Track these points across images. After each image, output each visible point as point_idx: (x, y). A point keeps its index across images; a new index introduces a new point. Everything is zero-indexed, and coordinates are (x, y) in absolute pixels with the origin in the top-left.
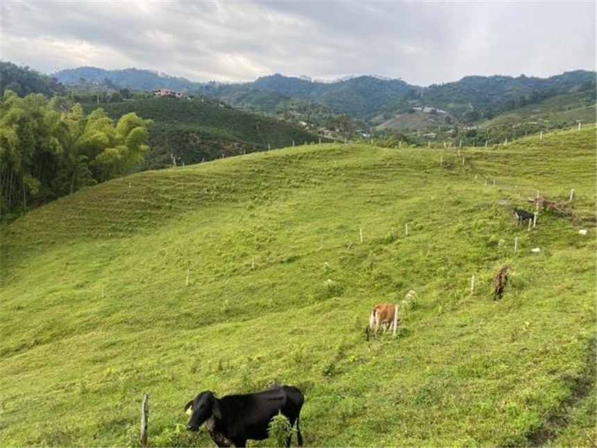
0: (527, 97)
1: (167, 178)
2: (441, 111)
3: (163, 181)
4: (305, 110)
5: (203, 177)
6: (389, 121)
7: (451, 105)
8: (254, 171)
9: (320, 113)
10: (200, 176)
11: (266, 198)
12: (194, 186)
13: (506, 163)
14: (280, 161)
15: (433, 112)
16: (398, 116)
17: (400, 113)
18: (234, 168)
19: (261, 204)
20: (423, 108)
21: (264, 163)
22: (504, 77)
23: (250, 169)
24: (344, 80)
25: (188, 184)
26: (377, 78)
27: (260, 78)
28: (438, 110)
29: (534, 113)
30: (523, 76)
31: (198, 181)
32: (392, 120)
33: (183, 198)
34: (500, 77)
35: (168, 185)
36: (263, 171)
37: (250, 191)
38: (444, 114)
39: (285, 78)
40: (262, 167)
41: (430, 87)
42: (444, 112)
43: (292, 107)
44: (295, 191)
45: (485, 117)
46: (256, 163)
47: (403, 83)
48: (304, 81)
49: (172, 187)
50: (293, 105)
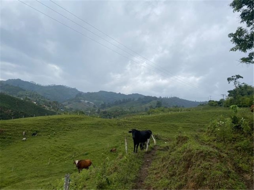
0: (122, 101)
1: (6, 125)
2: (91, 103)
3: (5, 127)
4: (33, 96)
5: (24, 125)
6: (70, 105)
7: (95, 101)
8: (45, 124)
9: (40, 98)
10: (22, 125)
11: (54, 134)
12: (20, 129)
13: (134, 125)
14: (56, 120)
15: (88, 103)
16: (74, 103)
17: (75, 102)
18: (37, 122)
19: (53, 137)
20: (85, 101)
21: (49, 121)
22: (114, 93)
23: (44, 123)
24: (51, 86)
25: (17, 128)
26: (66, 87)
27: (9, 79)
28: (90, 102)
29: (124, 107)
30: (120, 93)
31: (22, 127)
32: (71, 104)
33: (16, 134)
34: (112, 92)
35: (8, 128)
36: (50, 124)
37: (46, 131)
38: (93, 104)
39: (23, 81)
40: (49, 122)
41: (87, 93)
42: (93, 103)
43: (26, 94)
44: (67, 132)
45: (108, 106)
46: (46, 121)
47: (77, 90)
48: (32, 84)
49: (10, 129)
50: (27, 93)
